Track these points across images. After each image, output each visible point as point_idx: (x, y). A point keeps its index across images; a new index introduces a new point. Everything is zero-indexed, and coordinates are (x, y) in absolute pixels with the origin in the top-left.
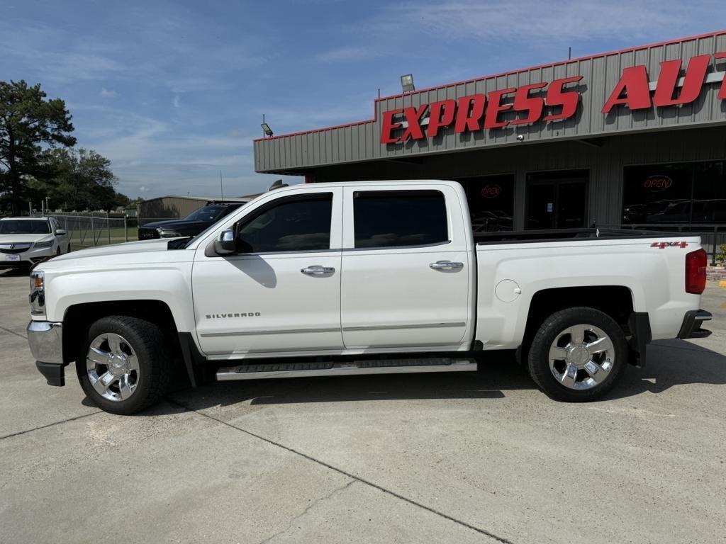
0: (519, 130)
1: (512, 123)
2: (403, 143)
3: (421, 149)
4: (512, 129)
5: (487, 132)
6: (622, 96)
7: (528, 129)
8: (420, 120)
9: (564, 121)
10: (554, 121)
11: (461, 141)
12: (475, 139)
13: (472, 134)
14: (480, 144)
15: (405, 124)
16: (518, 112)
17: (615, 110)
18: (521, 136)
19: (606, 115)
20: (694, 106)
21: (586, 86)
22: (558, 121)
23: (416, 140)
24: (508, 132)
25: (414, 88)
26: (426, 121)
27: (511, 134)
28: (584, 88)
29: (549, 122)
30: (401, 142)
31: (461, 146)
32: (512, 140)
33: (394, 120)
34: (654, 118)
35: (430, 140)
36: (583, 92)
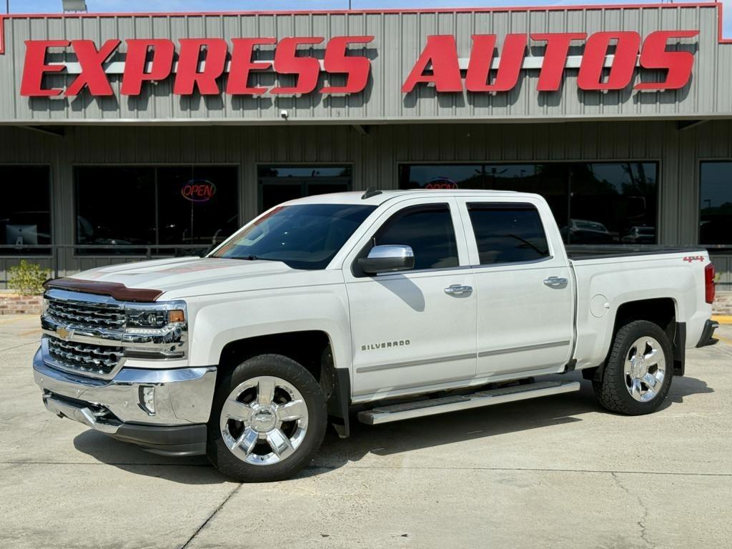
0: (280, 102)
1: (270, 90)
2: (66, 99)
3: (105, 113)
4: (270, 99)
5: (227, 98)
6: (427, 72)
7: (293, 102)
8: (104, 65)
9: (347, 95)
10: (333, 95)
11: (183, 109)
12: (209, 108)
13: (202, 98)
14: (216, 117)
15: (74, 68)
16: (278, 75)
17: (416, 90)
18: (284, 112)
19: (405, 94)
20: (508, 96)
21: (376, 50)
22: (338, 95)
23: (95, 97)
24: (262, 103)
25: (86, 9)
26: (117, 67)
27: (267, 108)
28: (373, 53)
29: (325, 96)
30: (62, 97)
31: (182, 117)
32: (271, 115)
33: (48, 57)
34: (463, 105)
35: (123, 100)
36: (372, 59)
